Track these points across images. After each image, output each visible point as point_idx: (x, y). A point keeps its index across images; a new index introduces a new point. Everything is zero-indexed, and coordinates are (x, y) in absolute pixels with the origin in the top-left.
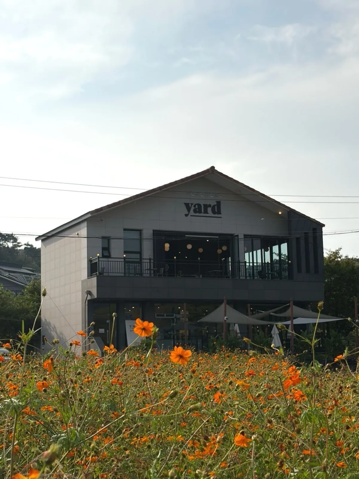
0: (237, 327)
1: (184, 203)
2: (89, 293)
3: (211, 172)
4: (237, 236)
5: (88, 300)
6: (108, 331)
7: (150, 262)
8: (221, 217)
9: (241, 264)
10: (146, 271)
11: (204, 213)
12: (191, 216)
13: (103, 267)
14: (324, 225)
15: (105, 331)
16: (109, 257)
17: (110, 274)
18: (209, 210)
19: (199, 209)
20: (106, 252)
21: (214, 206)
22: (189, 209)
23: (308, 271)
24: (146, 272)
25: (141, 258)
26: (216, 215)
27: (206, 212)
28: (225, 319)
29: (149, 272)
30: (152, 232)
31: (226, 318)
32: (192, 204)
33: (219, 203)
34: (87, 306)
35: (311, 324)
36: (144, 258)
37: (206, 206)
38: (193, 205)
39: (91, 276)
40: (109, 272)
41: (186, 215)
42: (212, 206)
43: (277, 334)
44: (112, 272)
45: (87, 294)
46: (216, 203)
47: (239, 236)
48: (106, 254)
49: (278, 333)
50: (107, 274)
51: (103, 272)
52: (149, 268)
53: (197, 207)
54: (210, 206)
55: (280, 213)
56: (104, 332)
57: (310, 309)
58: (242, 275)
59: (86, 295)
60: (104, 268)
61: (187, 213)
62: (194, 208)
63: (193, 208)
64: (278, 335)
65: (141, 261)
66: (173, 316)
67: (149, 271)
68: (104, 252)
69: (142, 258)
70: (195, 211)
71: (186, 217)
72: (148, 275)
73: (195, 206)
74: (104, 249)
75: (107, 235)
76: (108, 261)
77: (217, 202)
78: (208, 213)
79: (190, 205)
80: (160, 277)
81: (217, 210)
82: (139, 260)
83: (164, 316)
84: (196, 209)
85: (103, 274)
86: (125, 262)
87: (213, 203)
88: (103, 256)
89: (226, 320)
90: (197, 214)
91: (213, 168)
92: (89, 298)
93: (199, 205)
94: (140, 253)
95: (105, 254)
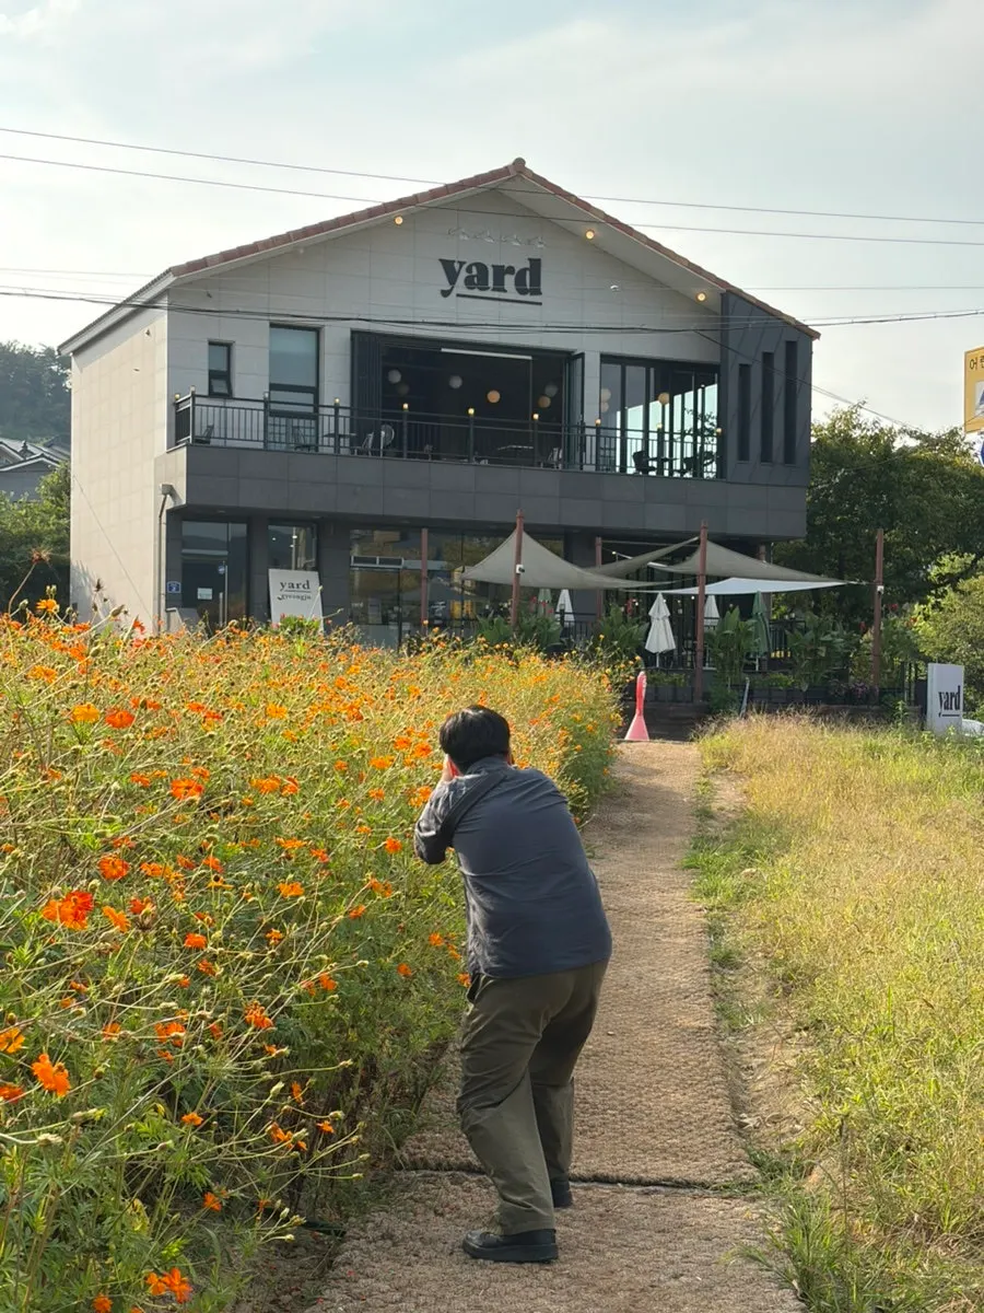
0: (565, 599)
1: (441, 260)
2: (170, 491)
3: (513, 173)
4: (582, 355)
5: (167, 511)
6: (221, 595)
7: (336, 416)
8: (540, 304)
9: (588, 431)
10: (326, 439)
11: (494, 290)
12: (458, 295)
13: (211, 424)
14: (817, 335)
15: (215, 594)
16: (229, 396)
17: (230, 443)
18: (509, 280)
19: (482, 278)
20: (221, 381)
21: (523, 271)
22: (452, 277)
23: (766, 456)
24: (326, 443)
25: (317, 405)
26: (528, 297)
27: (499, 286)
28: (518, 571)
29: (332, 443)
30: (349, 334)
31: (520, 569)
32: (461, 264)
33: (536, 265)
34: (164, 527)
35: (760, 596)
36: (325, 404)
37: (500, 272)
38: (465, 266)
39: (177, 444)
40: (229, 436)
41: (445, 294)
42: (517, 270)
43: (663, 619)
44: (236, 436)
45: (165, 495)
46: (528, 265)
47: (586, 357)
48: (220, 387)
49: (669, 614)
50: (221, 443)
51: (209, 437)
52: (332, 432)
53: (475, 271)
54: (511, 270)
55: (701, 297)
56: (211, 598)
57: (763, 557)
58: (588, 462)
59: (163, 497)
60: (212, 427)
61: (448, 288)
62: (467, 274)
63: (463, 275)
64: (667, 621)
65: (316, 410)
66: (399, 562)
67: (332, 439)
68: (215, 382)
69: (320, 403)
70: (469, 283)
71: (443, 299)
72: (331, 450)
73: (469, 270)
74: (213, 375)
75: (225, 338)
76: (225, 407)
77: (530, 260)
78: (505, 291)
79: (457, 266)
80: (365, 456)
81: (530, 281)
82: (310, 410)
83: (375, 563)
84: (474, 276)
85: (209, 442)
86: (269, 413)
87: (521, 263)
88: (212, 394)
89: (518, 574)
90: (476, 292)
91: (520, 163)
92: (170, 504)
93: (482, 268)
94: (315, 391)
95: (216, 390)
